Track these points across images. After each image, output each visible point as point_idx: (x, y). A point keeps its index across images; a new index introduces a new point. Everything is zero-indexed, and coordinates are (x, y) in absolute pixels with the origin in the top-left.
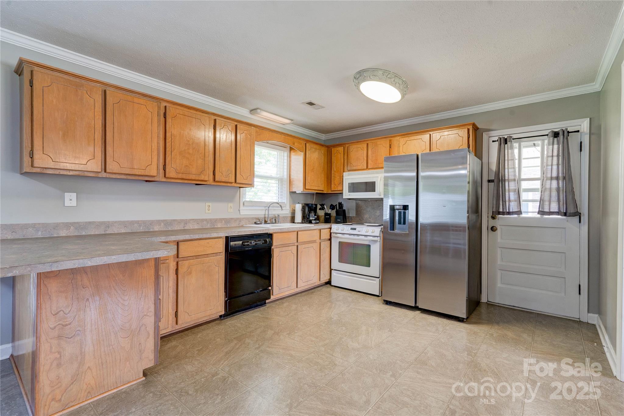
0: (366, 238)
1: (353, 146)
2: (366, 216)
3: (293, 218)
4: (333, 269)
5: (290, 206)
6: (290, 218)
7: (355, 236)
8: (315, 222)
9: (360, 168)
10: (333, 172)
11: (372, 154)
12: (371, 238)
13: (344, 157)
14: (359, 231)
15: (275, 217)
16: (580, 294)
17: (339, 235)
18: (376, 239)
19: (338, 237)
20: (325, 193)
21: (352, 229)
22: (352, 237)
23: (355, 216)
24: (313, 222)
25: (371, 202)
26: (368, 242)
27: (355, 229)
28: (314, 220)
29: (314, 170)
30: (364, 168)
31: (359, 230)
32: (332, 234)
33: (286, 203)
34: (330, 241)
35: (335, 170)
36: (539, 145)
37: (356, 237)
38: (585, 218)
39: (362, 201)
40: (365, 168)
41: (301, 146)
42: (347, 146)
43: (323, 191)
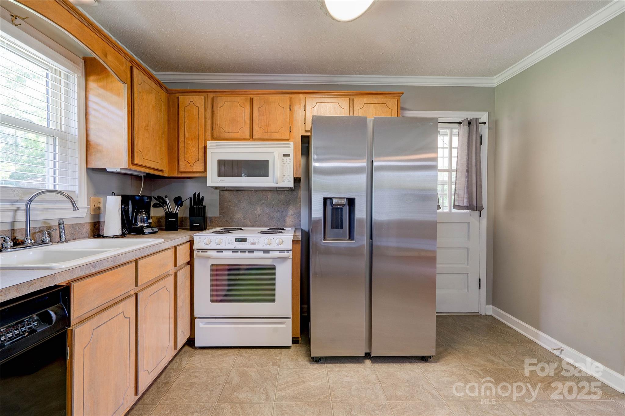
0: (266, 255)
1: (225, 97)
2: (239, 216)
3: (97, 227)
4: (196, 318)
5: (89, 200)
6: (88, 228)
7: (245, 253)
8: (152, 231)
9: (239, 137)
10: (182, 139)
11: (259, 116)
12: (277, 254)
13: (205, 115)
14: (253, 244)
15: (49, 227)
16: (480, 287)
17: (210, 253)
18: (285, 254)
19: (209, 258)
20: (166, 175)
21: (237, 240)
22: (239, 254)
23: (218, 216)
24: (147, 231)
25: (246, 194)
26: (271, 260)
27: (244, 240)
28: (148, 227)
29: (149, 128)
30: (245, 137)
31: (252, 242)
32: (195, 252)
33: (77, 192)
34: (189, 266)
35: (187, 135)
36: (447, 134)
37: (247, 255)
38: (484, 212)
39: (230, 192)
40: (248, 136)
41: (121, 68)
42: (211, 96)
43: (162, 171)
